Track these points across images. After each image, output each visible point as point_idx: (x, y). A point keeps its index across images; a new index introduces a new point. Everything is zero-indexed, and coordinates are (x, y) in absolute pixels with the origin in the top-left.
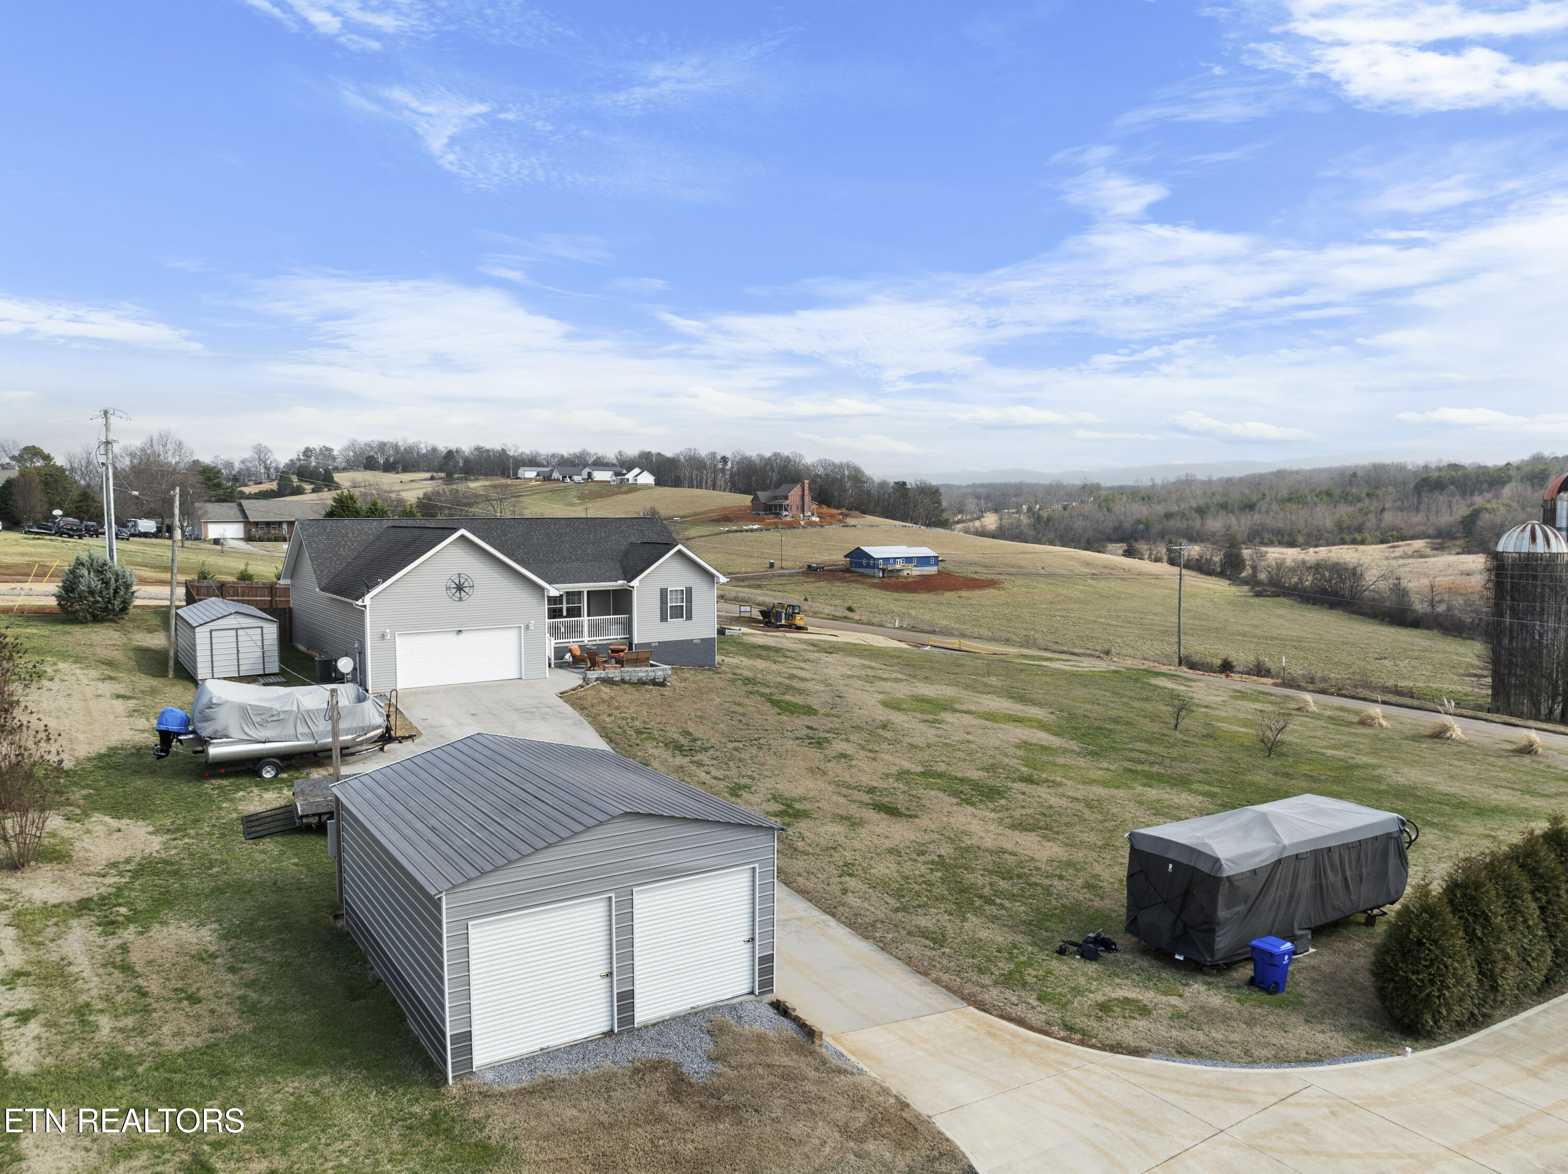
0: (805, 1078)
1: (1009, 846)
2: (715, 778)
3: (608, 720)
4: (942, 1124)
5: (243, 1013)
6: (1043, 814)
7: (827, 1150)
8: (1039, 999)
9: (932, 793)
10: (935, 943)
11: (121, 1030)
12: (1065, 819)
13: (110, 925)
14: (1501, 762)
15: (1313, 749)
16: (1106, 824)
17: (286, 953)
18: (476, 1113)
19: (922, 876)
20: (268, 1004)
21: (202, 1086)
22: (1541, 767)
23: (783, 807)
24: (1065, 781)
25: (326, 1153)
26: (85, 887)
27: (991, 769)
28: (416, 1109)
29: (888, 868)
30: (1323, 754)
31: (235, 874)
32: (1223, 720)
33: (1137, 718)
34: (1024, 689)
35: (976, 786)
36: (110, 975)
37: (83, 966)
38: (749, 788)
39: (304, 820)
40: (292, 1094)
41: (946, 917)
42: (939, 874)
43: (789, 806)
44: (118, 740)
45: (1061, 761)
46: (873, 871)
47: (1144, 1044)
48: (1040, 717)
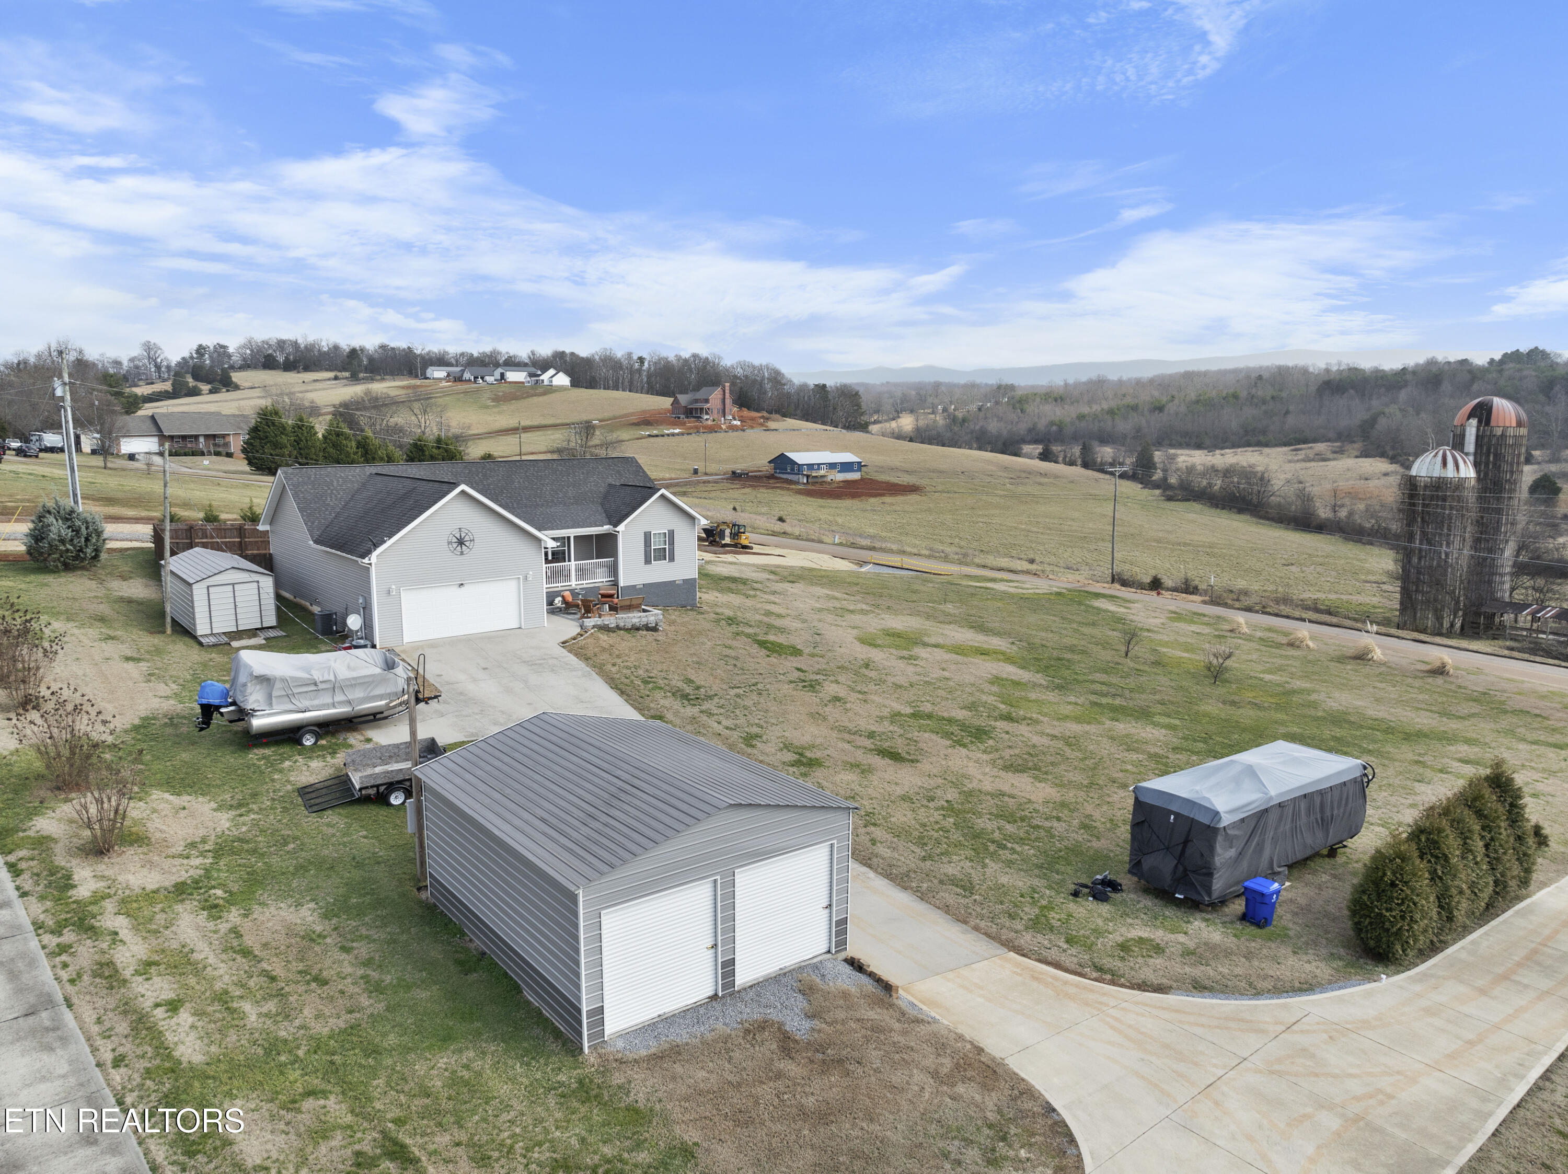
0: (891, 1030)
1: (1006, 788)
2: (727, 728)
3: (614, 669)
4: (1014, 1064)
5: (371, 992)
6: (1030, 754)
7: (927, 1095)
8: (1067, 942)
9: (926, 735)
10: (965, 890)
11: (266, 1015)
12: (1050, 759)
13: (213, 909)
14: (1417, 683)
15: (1252, 674)
16: (1087, 762)
17: (388, 930)
18: (617, 1079)
19: (937, 823)
20: (391, 983)
21: (361, 1066)
22: (1453, 687)
23: (797, 756)
24: (1041, 718)
25: (499, 1125)
26: (174, 870)
27: (972, 707)
28: (562, 1078)
29: (905, 815)
30: (1261, 679)
31: (312, 849)
32: (1166, 644)
33: (1090, 646)
34: (980, 617)
35: (964, 727)
36: (234, 960)
37: (204, 952)
38: (761, 737)
39: (364, 792)
40: (446, 1070)
41: (968, 864)
42: (952, 820)
43: (801, 755)
44: (146, 710)
45: (1033, 696)
46: (893, 819)
47: (1165, 981)
48: (1003, 648)
